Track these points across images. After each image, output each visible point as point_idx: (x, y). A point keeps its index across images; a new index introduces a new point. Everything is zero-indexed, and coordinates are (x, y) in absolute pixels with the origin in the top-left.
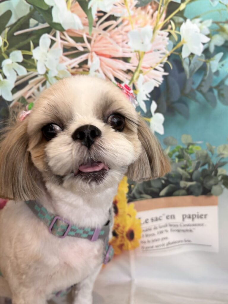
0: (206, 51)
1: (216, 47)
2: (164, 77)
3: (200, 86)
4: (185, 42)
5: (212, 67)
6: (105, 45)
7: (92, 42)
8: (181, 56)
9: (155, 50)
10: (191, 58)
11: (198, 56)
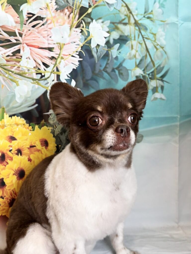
0: (108, 43)
1: (114, 39)
2: (79, 61)
3: (106, 67)
4: (92, 37)
5: (113, 54)
6: (34, 38)
7: (23, 36)
8: (91, 47)
9: (71, 43)
10: (97, 48)
11: (102, 46)
